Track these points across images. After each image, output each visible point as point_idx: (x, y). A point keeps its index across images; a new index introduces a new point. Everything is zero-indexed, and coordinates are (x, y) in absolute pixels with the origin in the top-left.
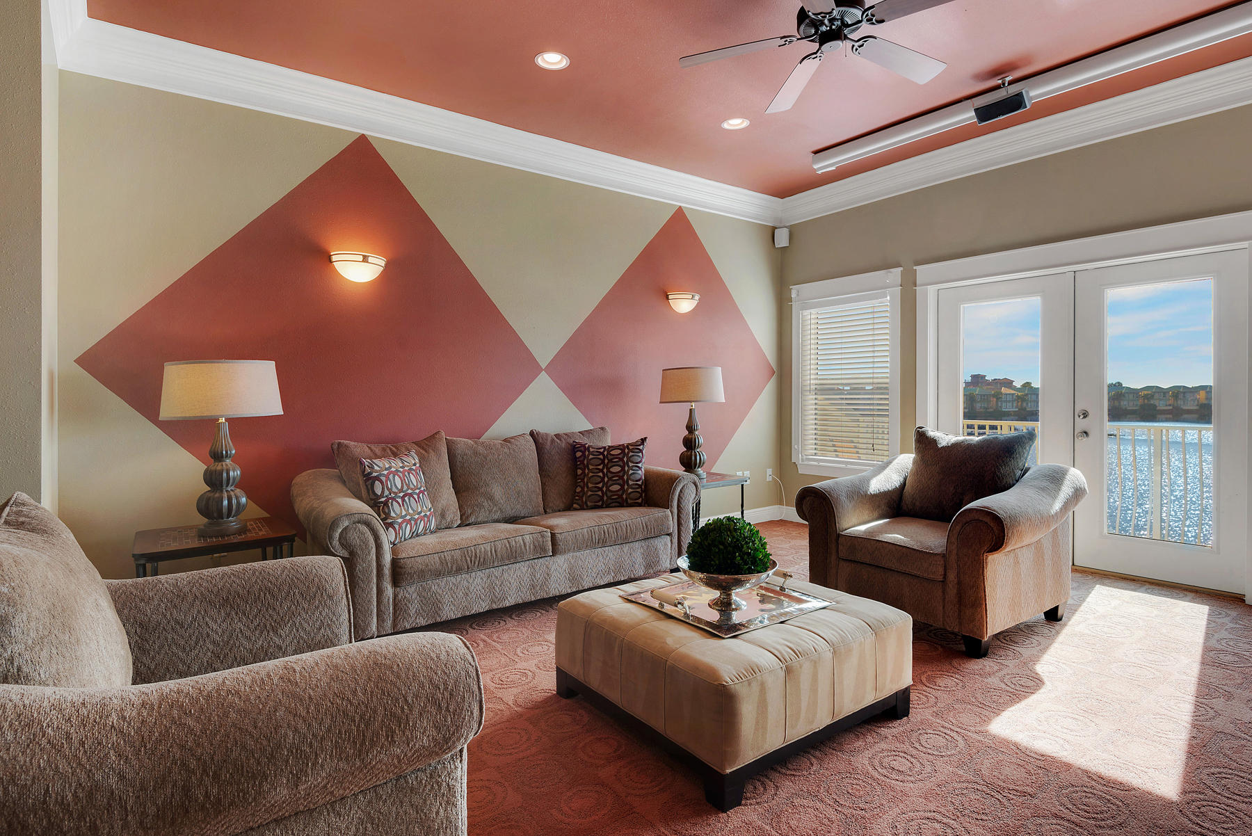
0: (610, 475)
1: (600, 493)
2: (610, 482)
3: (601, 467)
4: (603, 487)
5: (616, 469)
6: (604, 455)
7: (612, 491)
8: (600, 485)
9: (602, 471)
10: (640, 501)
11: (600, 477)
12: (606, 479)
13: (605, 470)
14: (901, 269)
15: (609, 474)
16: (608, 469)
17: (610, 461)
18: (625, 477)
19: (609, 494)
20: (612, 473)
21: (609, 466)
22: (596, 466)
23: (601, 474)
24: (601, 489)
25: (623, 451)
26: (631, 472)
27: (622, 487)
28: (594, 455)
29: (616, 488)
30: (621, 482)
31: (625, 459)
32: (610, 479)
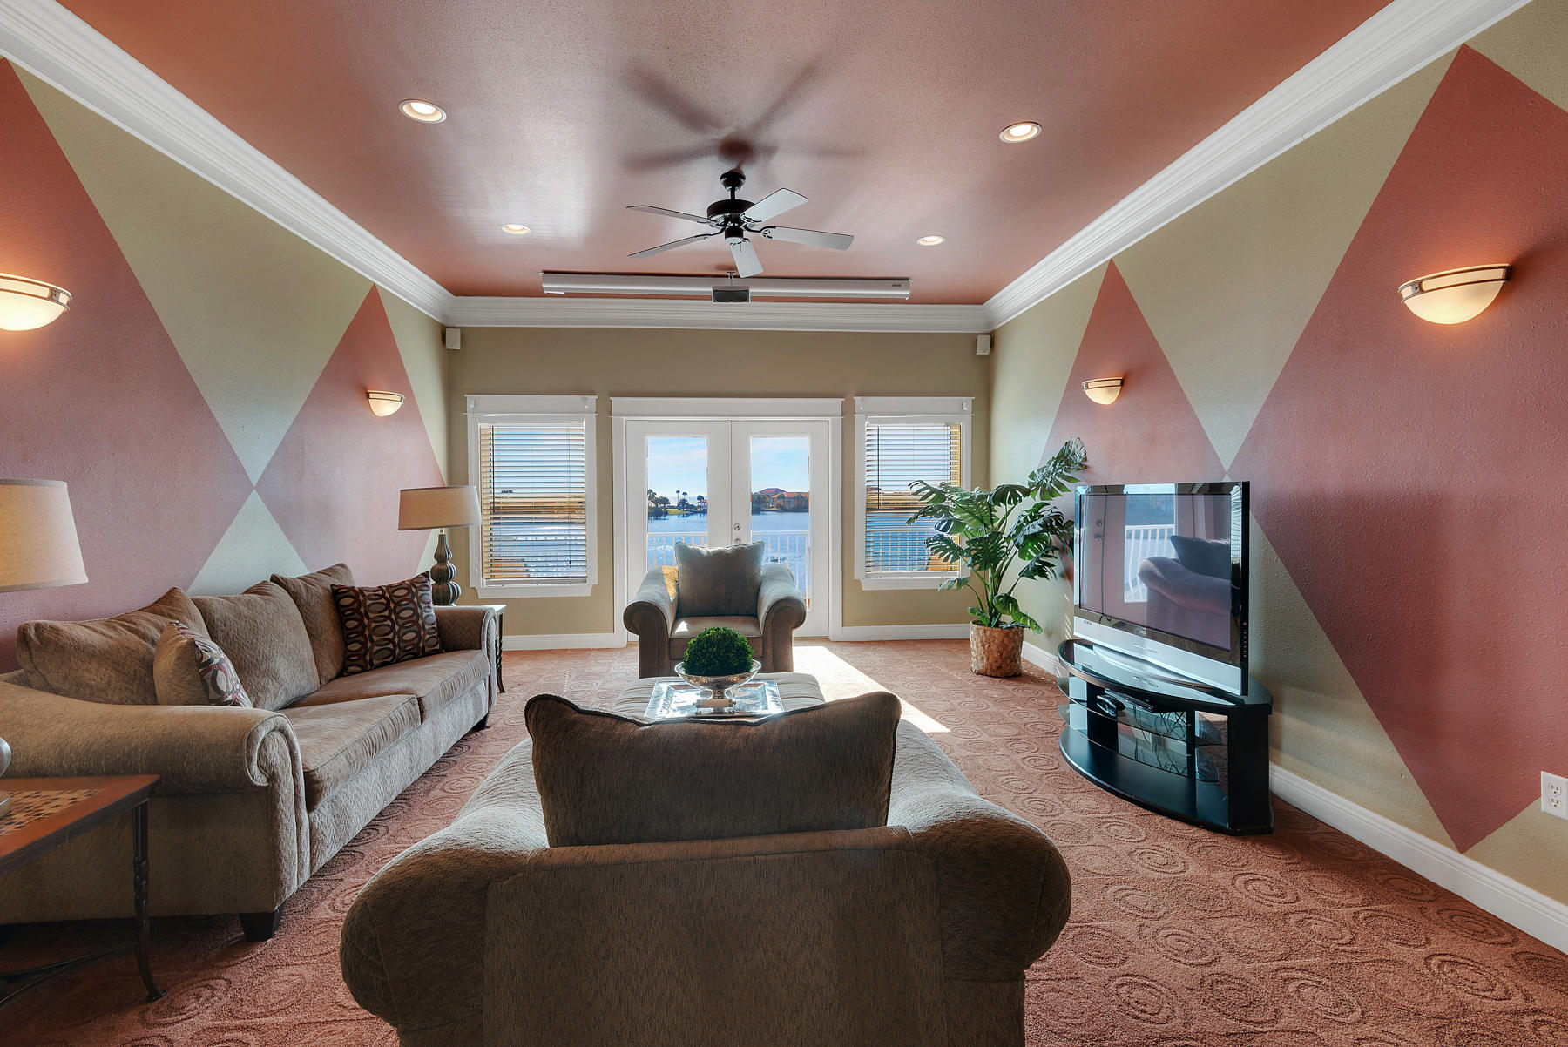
0: (400, 622)
1: (391, 646)
2: (403, 631)
3: (386, 613)
4: (394, 637)
5: (407, 613)
6: (386, 598)
7: (406, 641)
8: (391, 636)
9: (388, 618)
10: (438, 647)
11: (388, 625)
12: (397, 628)
13: (393, 617)
14: (597, 397)
15: (399, 620)
16: (397, 615)
17: (398, 604)
18: (420, 622)
19: (402, 645)
20: (402, 618)
21: (397, 611)
22: (380, 612)
23: (389, 622)
24: (391, 641)
25: (410, 591)
26: (425, 614)
27: (418, 633)
28: (373, 600)
29: (410, 636)
30: (415, 628)
31: (415, 600)
32: (401, 627)
